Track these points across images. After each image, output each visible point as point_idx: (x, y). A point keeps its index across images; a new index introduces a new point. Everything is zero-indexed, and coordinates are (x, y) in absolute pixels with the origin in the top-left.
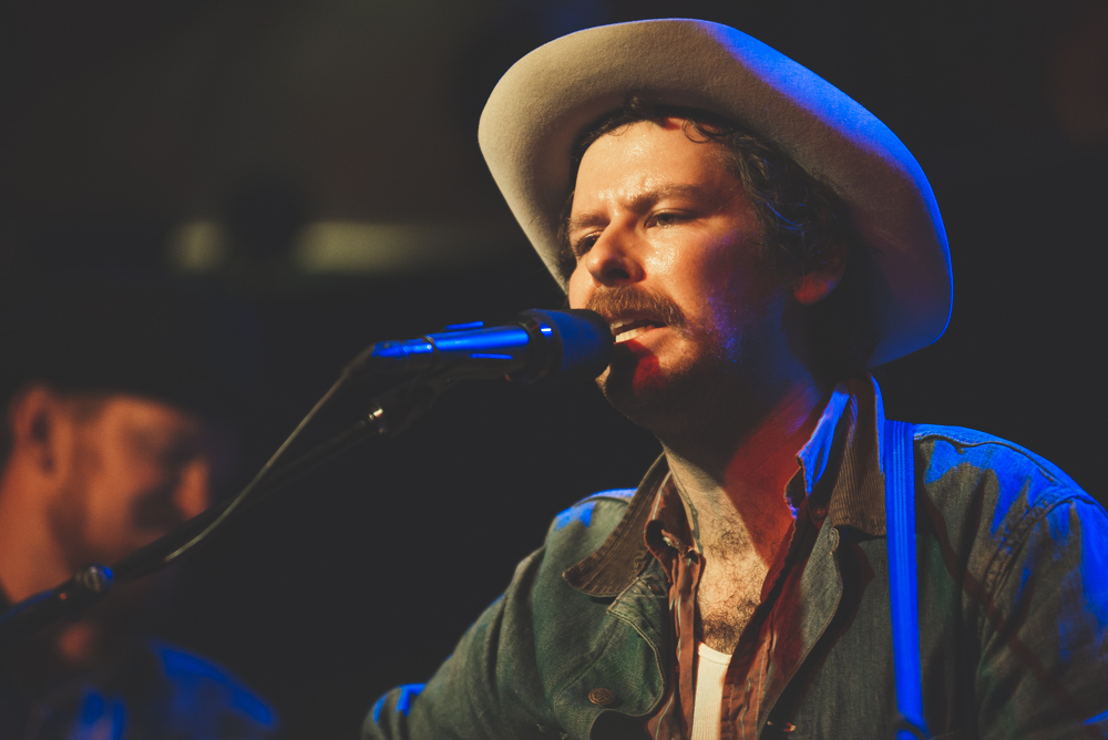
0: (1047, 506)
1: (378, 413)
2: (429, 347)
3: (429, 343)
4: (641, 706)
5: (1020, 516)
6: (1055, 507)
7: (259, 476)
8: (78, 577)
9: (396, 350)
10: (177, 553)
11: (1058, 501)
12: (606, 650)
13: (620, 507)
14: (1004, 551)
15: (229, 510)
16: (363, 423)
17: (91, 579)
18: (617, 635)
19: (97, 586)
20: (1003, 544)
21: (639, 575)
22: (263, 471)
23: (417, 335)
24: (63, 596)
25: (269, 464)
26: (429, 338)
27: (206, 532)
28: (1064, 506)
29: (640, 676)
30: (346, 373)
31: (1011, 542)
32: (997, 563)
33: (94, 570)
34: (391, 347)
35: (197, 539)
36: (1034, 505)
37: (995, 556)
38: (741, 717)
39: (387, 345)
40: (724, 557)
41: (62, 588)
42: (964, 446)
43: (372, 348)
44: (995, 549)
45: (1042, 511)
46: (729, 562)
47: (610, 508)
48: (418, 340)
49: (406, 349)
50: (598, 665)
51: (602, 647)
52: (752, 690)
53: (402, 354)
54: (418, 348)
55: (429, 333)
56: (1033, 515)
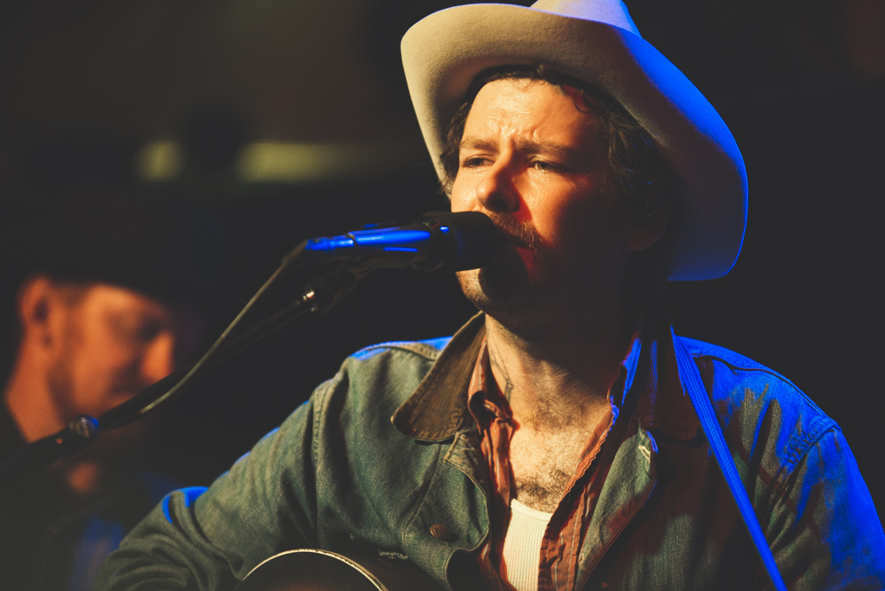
0: (817, 433)
1: (311, 294)
2: (351, 242)
3: (351, 239)
4: (469, 539)
5: (799, 438)
6: (823, 435)
7: (216, 345)
8: (72, 426)
9: (325, 244)
10: (150, 407)
11: (824, 429)
12: (430, 486)
13: (411, 357)
14: (787, 467)
15: (191, 372)
16: (298, 303)
17: (81, 428)
18: (438, 474)
19: (87, 433)
20: (787, 460)
21: (458, 430)
22: (219, 341)
23: (342, 232)
24: (59, 441)
25: (223, 335)
26: (351, 235)
27: (174, 389)
28: (829, 434)
29: (466, 514)
30: (285, 262)
31: (792, 459)
32: (782, 476)
33: (84, 421)
34: (321, 242)
35: (167, 395)
36: (808, 430)
37: (781, 470)
38: (555, 566)
39: (318, 240)
40: (536, 429)
41: (59, 435)
42: (738, 369)
43: (305, 243)
44: (781, 464)
45: (814, 437)
46: (540, 433)
47: (402, 357)
48: (343, 236)
49: (333, 243)
50: (426, 498)
51: (427, 481)
52: (564, 545)
53: (330, 248)
54: (342, 243)
55: (351, 230)
56: (808, 440)
